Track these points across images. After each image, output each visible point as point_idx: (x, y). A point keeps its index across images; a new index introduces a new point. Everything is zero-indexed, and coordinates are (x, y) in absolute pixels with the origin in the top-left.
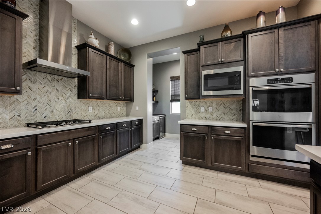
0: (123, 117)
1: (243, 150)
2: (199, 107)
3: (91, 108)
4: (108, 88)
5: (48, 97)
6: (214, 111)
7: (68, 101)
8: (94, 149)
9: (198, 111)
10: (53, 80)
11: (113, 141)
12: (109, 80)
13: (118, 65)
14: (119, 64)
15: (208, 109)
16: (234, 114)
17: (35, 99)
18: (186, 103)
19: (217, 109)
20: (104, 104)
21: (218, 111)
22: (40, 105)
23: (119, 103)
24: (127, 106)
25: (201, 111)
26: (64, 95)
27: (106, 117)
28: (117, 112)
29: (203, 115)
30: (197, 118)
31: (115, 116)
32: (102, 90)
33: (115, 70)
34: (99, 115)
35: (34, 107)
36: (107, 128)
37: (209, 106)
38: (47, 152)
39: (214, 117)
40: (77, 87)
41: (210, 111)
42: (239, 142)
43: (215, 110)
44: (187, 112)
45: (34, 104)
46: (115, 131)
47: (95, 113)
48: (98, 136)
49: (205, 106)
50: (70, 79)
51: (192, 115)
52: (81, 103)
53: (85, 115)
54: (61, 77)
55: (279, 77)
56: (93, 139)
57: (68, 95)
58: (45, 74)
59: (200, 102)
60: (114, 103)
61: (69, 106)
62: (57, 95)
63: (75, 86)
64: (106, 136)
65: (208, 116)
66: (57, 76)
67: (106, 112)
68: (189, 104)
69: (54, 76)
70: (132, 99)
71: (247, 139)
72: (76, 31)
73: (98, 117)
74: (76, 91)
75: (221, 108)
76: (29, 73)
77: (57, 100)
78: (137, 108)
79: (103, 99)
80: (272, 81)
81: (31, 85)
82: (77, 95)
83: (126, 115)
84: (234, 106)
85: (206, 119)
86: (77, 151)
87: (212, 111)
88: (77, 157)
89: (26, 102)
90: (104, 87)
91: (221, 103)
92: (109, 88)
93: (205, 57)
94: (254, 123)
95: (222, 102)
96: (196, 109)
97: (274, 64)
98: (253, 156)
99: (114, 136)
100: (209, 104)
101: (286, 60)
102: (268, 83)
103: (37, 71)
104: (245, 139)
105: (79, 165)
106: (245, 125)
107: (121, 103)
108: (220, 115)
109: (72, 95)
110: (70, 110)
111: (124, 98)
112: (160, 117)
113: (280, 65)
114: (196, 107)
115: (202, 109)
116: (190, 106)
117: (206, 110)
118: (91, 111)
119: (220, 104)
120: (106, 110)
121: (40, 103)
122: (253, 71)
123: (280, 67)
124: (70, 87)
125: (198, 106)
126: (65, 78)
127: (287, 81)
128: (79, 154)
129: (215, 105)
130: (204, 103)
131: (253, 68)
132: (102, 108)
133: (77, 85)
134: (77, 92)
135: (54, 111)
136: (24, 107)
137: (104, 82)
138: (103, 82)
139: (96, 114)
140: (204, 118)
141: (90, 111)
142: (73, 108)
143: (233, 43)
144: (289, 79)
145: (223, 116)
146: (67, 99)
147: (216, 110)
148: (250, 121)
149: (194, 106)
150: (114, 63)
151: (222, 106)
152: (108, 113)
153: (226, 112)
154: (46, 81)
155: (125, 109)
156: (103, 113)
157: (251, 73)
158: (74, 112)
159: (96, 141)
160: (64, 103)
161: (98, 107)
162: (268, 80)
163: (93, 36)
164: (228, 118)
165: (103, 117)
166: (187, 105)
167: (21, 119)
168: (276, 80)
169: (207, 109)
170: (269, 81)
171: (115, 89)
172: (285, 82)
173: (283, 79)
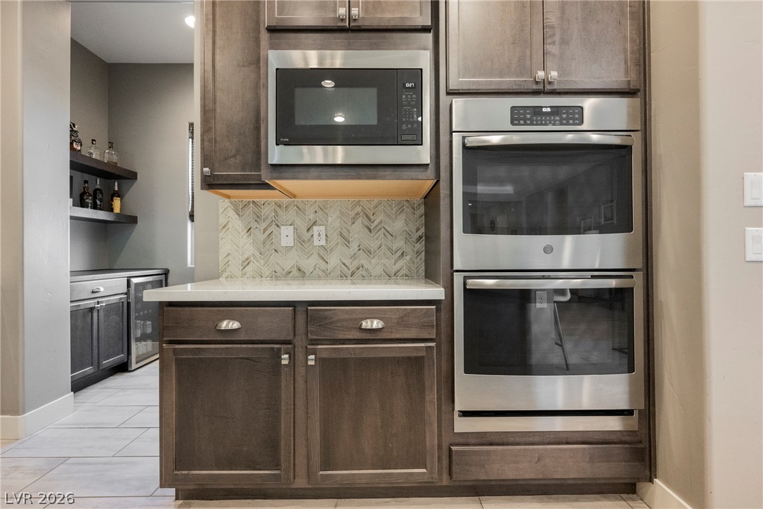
1: (432, 396)
2: (273, 227)
6: (333, 243)
9: (268, 244)
15: (310, 233)
16: (399, 253)
18: (221, 211)
19: (341, 234)
21: (347, 241)
25: (283, 244)
29: (289, 262)
30: (266, 272)
37: (315, 223)
39: (330, 267)
41: (316, 243)
42: (415, 364)
43: (335, 238)
44: (225, 246)
49: (298, 222)
51: (247, 262)
55: (546, 102)
59: (280, 206)
65: (309, 264)
68: (231, 213)
71: (444, 348)
75: (357, 232)
80: (525, 114)
84: (398, 225)
85: (302, 274)
87: (323, 243)
91: (358, 214)
94: (469, 281)
95: (359, 209)
96: (262, 237)
97: (528, 52)
98: (465, 414)
100: (312, 216)
101: (564, 41)
102: (512, 123)
104: (438, 346)
106: (437, 292)
108: (354, 257)
112: (135, 281)
113: (548, 58)
114: (263, 225)
115: (286, 236)
116: (236, 223)
117: (301, 241)
119: (353, 213)
122: (466, 70)
123: (548, 64)
125: (270, 225)
127: (568, 119)
129: (333, 218)
130: (293, 210)
131: (464, 58)
140: (295, 272)
144: (574, 113)
145: (364, 262)
147: (340, 240)
148: (457, 271)
149: (254, 225)
151: (359, 222)
153: (373, 244)
157: (456, 77)
162: (513, 108)
164: (378, 270)
166: (222, 221)
168: (537, 110)
169: (307, 236)
170: (518, 115)
172: (562, 124)
173: (556, 110)
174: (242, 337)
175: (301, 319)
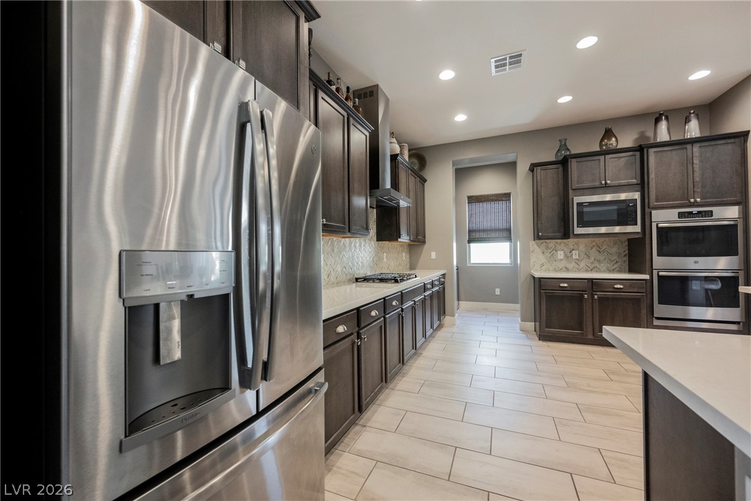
1: (644, 312)
2: (554, 251)
3: (385, 255)
6: (582, 257)
9: (552, 258)
15: (571, 254)
16: (615, 262)
18: (531, 245)
19: (586, 254)
20: (393, 248)
21: (589, 257)
24: (410, 252)
25: (559, 258)
28: (402, 261)
29: (561, 265)
30: (551, 269)
31: (401, 268)
33: (414, 192)
34: (390, 267)
35: (352, 255)
37: (573, 250)
39: (581, 267)
40: (376, 222)
41: (574, 257)
42: (637, 301)
43: (583, 255)
44: (533, 259)
45: (352, 249)
47: (387, 263)
49: (566, 249)
51: (542, 265)
52: (379, 248)
53: (381, 267)
55: (695, 210)
59: (557, 243)
60: (400, 246)
65: (571, 265)
68: (536, 246)
70: (423, 239)
71: (649, 296)
75: (594, 253)
78: (433, 255)
80: (685, 214)
82: (376, 234)
83: (409, 268)
84: (615, 250)
85: (567, 270)
87: (577, 257)
89: (349, 247)
93: (579, 177)
94: (660, 273)
95: (594, 244)
96: (549, 255)
97: (686, 191)
98: (658, 318)
100: (572, 247)
101: (704, 186)
102: (679, 218)
104: (646, 296)
106: (647, 277)
107: (405, 247)
108: (592, 263)
109: (373, 234)
113: (695, 193)
114: (550, 251)
115: (560, 255)
116: (538, 250)
117: (566, 257)
119: (592, 245)
120: (395, 258)
122: (657, 200)
123: (696, 196)
127: (705, 215)
129: (582, 247)
130: (563, 245)
131: (657, 196)
133: (376, 219)
134: (376, 231)
135: (363, 260)
139: (388, 265)
140: (564, 269)
141: (384, 260)
143: (623, 159)
144: (708, 213)
145: (597, 265)
147: (585, 256)
148: (655, 269)
149: (545, 250)
150: (413, 180)
151: (594, 249)
153: (602, 258)
155: (408, 256)
156: (393, 264)
157: (653, 203)
158: (375, 262)
160: (368, 247)
161: (389, 254)
162: (679, 213)
164: (605, 268)
166: (531, 249)
167: (346, 272)
168: (690, 214)
169: (569, 255)
170: (681, 215)
172: (702, 217)
173: (699, 213)
174: (568, 289)
175: (590, 284)
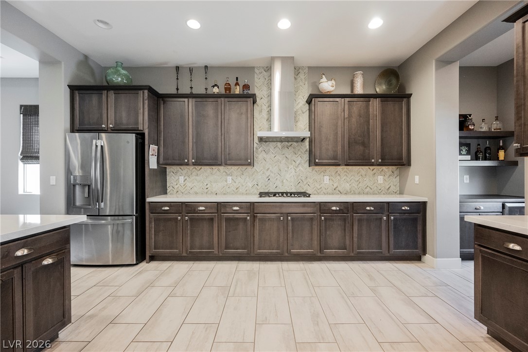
0: (389, 194)
3: (326, 178)
4: (347, 148)
5: (279, 166)
7: (298, 170)
8: (311, 232)
10: (283, 147)
11: (345, 230)
12: (349, 135)
13: (367, 107)
14: (371, 102)
17: (268, 170)
20: (348, 172)
22: (272, 175)
23: (381, 170)
24: (400, 175)
26: (294, 162)
27: (352, 192)
28: (375, 185)
31: (371, 191)
32: (335, 151)
33: (360, 117)
34: (340, 188)
35: (268, 177)
36: (334, 208)
38: (262, 220)
40: (308, 152)
45: (268, 173)
46: (349, 215)
47: (333, 185)
48: (319, 217)
50: (300, 143)
52: (314, 172)
53: (319, 187)
54: (290, 143)
56: (312, 219)
57: (298, 162)
58: (276, 143)
60: (369, 170)
61: (299, 175)
62: (287, 163)
63: (307, 151)
64: (333, 220)
66: (287, 143)
67: (354, 185)
69: (283, 143)
70: (404, 160)
72: (306, 83)
73: (339, 191)
74: (306, 157)
76: (264, 145)
77: (286, 169)
78: (417, 179)
79: (339, 165)
81: (265, 156)
82: (308, 161)
83: (398, 192)
86: (290, 228)
88: (290, 235)
89: (262, 172)
90: (339, 148)
92: (349, 147)
99: (347, 222)
103: (269, 141)
105: (292, 245)
107: (386, 170)
109: (303, 162)
110: (300, 181)
111: (380, 160)
112: (508, 205)
118: (328, 182)
120: (353, 181)
121: (272, 172)
124: (299, 153)
126: (295, 143)
128: (293, 233)
132: (345, 177)
133: (308, 150)
134: (308, 158)
135: (284, 181)
136: (260, 177)
137: (339, 139)
138: (337, 140)
139: (335, 186)
141: (325, 182)
142: (303, 178)
146: (297, 167)
150: (359, 104)
152: (356, 187)
154: (277, 149)
155: (394, 180)
156: (347, 186)
158: (305, 183)
159: (315, 223)
160: (293, 172)
161: (338, 177)
163: (324, 79)
165: (347, 191)
167: (258, 187)
171: (361, 148)
